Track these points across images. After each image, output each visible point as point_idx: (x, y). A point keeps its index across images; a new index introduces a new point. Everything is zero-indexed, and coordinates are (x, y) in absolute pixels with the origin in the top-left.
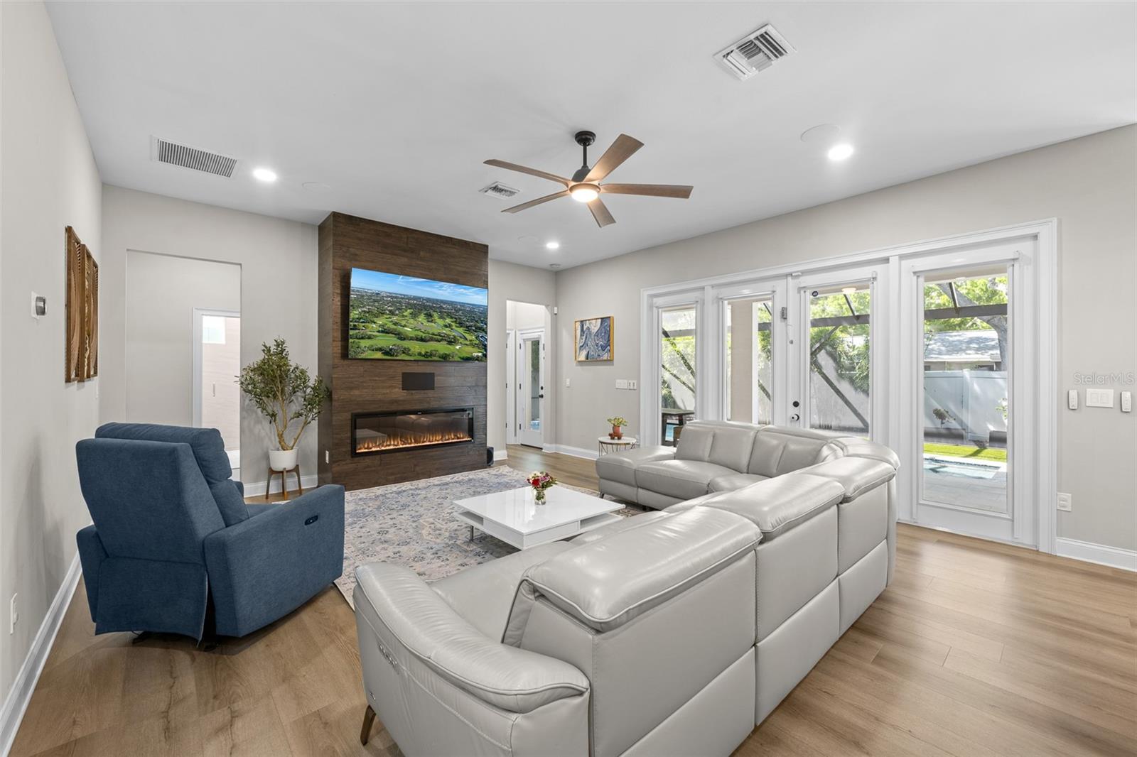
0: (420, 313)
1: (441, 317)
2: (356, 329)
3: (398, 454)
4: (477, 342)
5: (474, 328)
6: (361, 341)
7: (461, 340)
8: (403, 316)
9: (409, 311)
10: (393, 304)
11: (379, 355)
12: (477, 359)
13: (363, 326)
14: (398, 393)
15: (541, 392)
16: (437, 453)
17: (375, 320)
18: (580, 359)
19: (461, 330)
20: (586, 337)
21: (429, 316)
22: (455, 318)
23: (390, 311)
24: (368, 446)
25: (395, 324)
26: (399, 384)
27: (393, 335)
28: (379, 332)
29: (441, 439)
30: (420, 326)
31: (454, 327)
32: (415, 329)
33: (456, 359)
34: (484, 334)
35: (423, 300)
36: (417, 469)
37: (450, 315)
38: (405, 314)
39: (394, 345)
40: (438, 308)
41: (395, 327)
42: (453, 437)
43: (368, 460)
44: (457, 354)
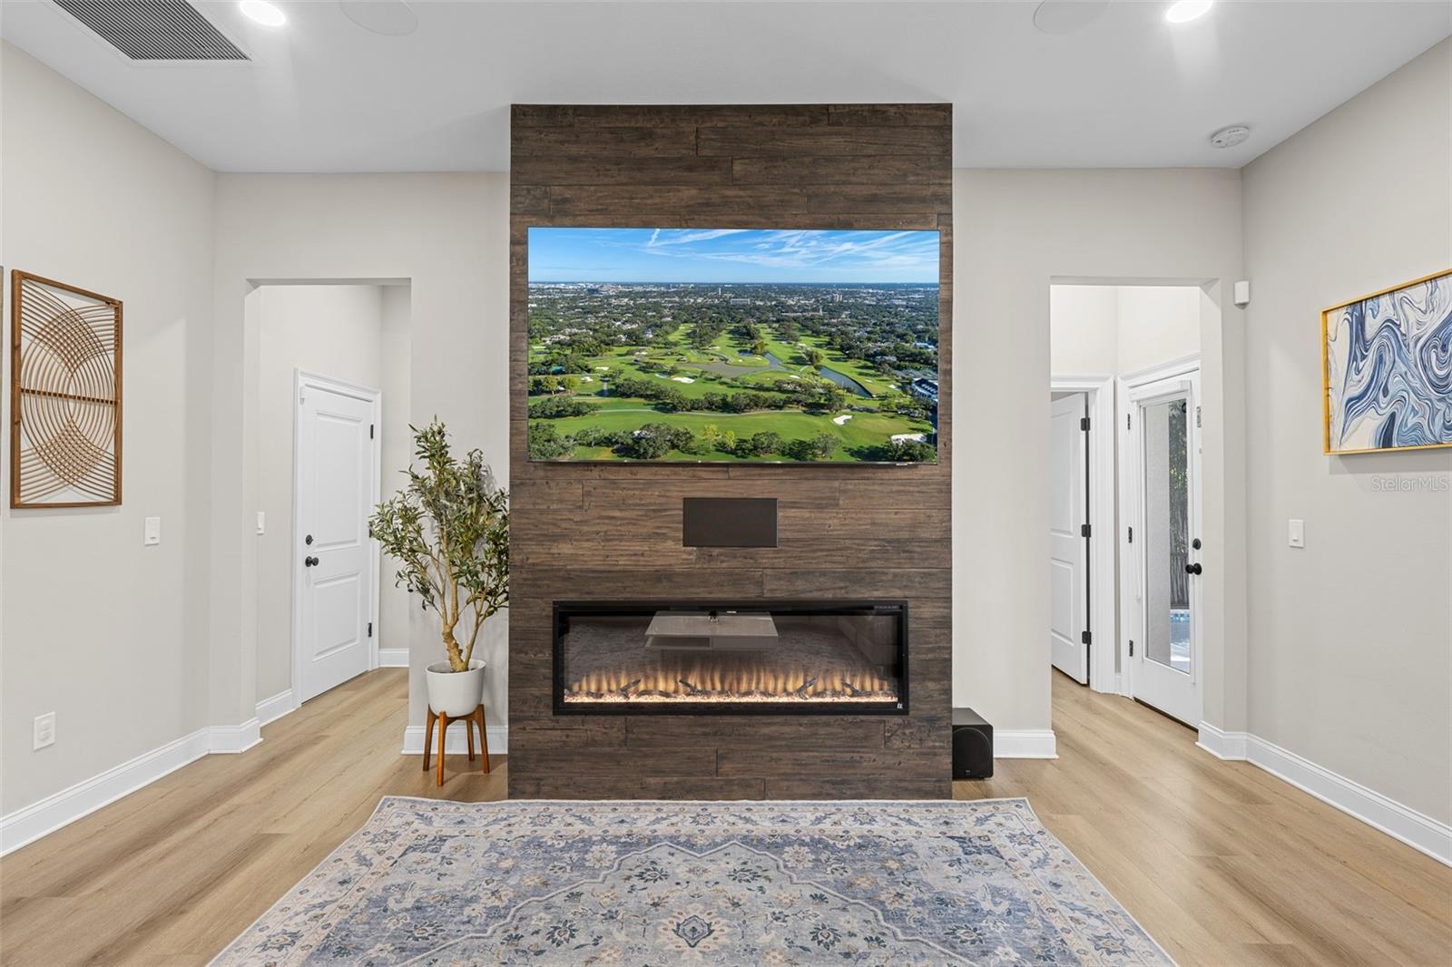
0: (716, 330)
1: (782, 336)
2: (543, 392)
3: (671, 719)
4: (907, 400)
5: (893, 359)
6: (557, 422)
7: (851, 399)
8: (668, 345)
9: (682, 327)
10: (636, 312)
11: (606, 454)
12: (908, 454)
13: (559, 383)
14: (674, 553)
15: (1194, 557)
16: (786, 729)
17: (590, 362)
18: (1349, 447)
19: (849, 369)
20: (1380, 360)
21: (745, 336)
22: (830, 335)
23: (629, 334)
24: (599, 689)
25: (646, 368)
26: (676, 530)
27: (642, 400)
28: (601, 394)
29: (799, 691)
30: (717, 368)
31: (825, 362)
32: (703, 377)
33: (838, 456)
34: (929, 374)
35: (725, 290)
36: (727, 767)
37: (809, 327)
38: (672, 338)
39: (647, 427)
40: (772, 309)
41: (642, 376)
42: (838, 686)
43: (593, 727)
44: (837, 442)
